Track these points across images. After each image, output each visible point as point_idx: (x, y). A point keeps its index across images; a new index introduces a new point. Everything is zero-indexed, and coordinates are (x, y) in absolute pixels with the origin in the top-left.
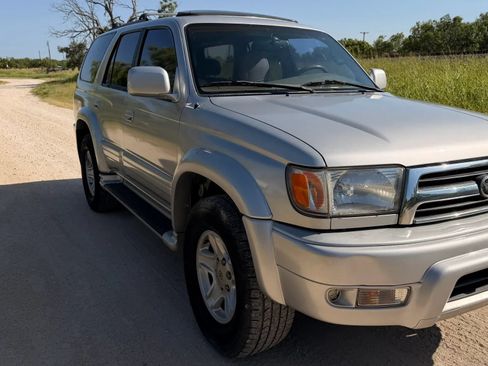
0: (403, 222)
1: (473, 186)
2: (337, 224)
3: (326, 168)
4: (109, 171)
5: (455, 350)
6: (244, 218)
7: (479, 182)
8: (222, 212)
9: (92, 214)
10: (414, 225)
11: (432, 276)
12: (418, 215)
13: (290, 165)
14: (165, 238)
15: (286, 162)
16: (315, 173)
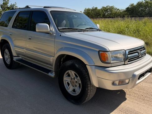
0: (125, 64)
1: (137, 54)
2: (113, 65)
3: (109, 51)
4: (17, 55)
5: (130, 95)
6: (87, 66)
7: (138, 53)
8: (76, 65)
9: (9, 70)
10: (128, 64)
11: (134, 76)
12: (128, 61)
13: (99, 51)
14: (50, 74)
15: (98, 50)
16: (106, 53)
